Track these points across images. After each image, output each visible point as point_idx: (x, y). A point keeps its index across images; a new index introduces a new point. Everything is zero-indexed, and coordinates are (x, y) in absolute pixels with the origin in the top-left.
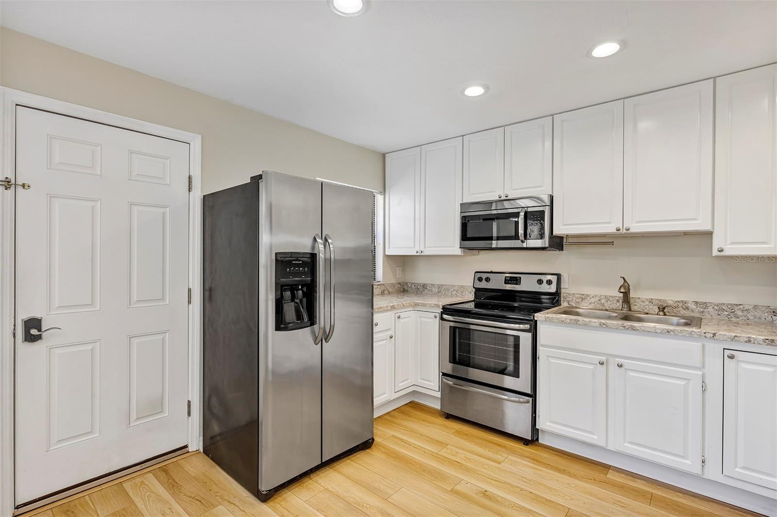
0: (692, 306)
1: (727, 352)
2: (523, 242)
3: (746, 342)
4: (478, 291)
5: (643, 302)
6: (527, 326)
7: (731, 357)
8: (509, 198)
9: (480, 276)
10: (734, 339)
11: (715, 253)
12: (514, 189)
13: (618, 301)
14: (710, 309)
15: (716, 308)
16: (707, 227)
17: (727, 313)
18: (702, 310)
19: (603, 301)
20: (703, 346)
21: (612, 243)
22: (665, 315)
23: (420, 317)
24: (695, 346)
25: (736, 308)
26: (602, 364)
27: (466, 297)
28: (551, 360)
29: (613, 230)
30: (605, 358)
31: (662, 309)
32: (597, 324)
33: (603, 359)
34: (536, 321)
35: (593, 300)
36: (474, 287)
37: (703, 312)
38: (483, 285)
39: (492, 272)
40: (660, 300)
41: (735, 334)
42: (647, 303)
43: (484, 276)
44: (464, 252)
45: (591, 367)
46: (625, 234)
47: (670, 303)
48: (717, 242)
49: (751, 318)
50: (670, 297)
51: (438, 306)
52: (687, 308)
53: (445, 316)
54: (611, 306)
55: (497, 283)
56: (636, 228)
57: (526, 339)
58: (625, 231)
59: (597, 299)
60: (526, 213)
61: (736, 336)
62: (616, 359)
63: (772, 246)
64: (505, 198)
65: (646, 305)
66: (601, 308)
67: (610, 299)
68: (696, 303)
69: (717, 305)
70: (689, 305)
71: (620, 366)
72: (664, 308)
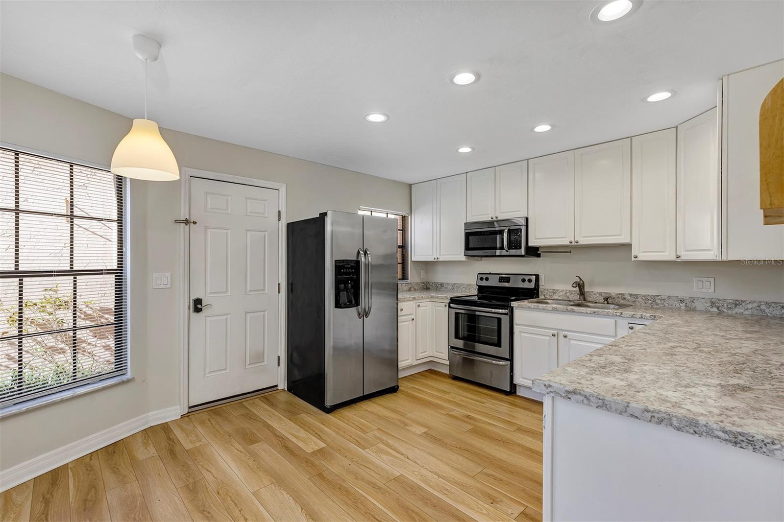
0: (628, 297)
1: (629, 325)
2: (507, 251)
3: (638, 318)
4: (481, 289)
5: (595, 294)
6: (506, 311)
7: (630, 328)
8: (499, 219)
9: (482, 277)
10: (633, 317)
11: (633, 259)
12: (503, 212)
14: (640, 299)
15: (643, 298)
16: (628, 241)
17: (651, 302)
18: (634, 300)
19: (568, 294)
20: (616, 321)
21: (570, 252)
22: (608, 303)
23: (435, 306)
24: (610, 321)
25: (657, 298)
26: (554, 336)
27: (473, 292)
28: (522, 335)
29: (568, 243)
32: (551, 309)
33: (556, 332)
34: (513, 307)
35: (561, 294)
36: (477, 285)
37: (635, 301)
38: (484, 283)
39: (490, 274)
40: (606, 293)
41: (635, 314)
42: (597, 295)
43: (484, 277)
44: (468, 259)
45: (548, 338)
46: (575, 245)
47: (613, 295)
49: (667, 305)
50: (613, 291)
51: (447, 298)
52: (625, 299)
53: (452, 305)
55: (494, 282)
56: (583, 241)
57: (505, 320)
58: (575, 243)
59: (564, 293)
60: (509, 231)
62: (564, 332)
64: (496, 219)
65: (597, 297)
66: (567, 299)
67: (573, 293)
68: (631, 295)
69: (644, 296)
70: (626, 296)
71: (566, 337)
72: (607, 299)
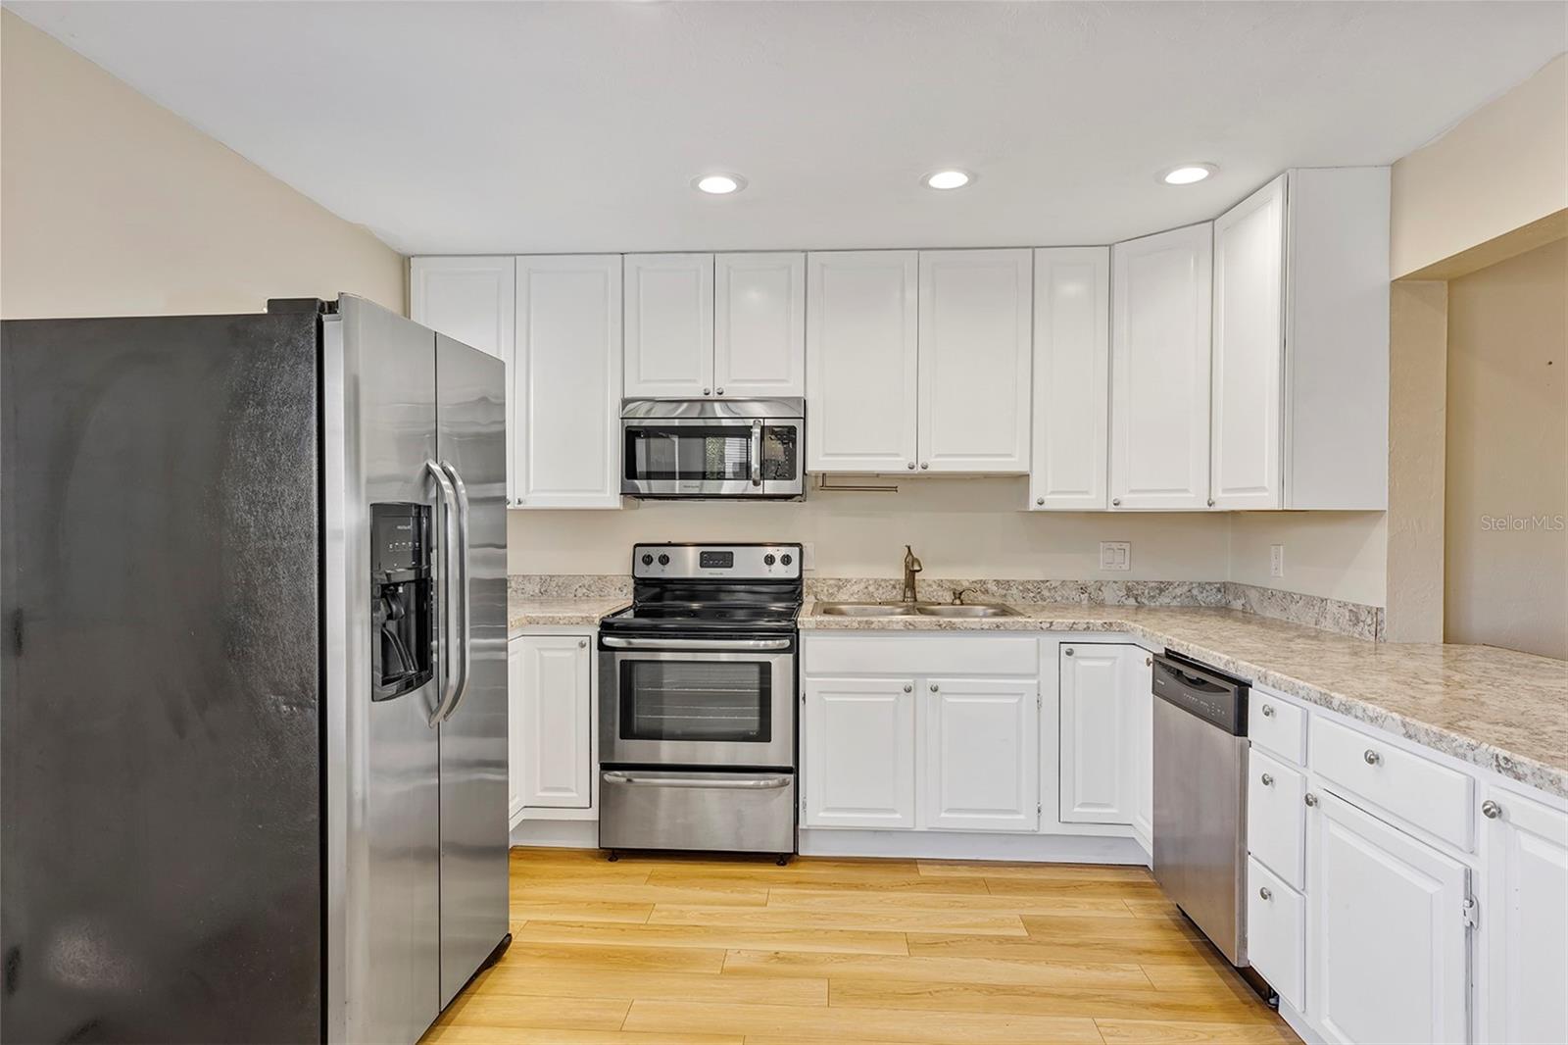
0: (992, 587)
1: (1065, 647)
2: (756, 483)
3: (1085, 629)
4: (641, 584)
5: (930, 585)
6: (786, 643)
7: (1070, 653)
8: (725, 396)
9: (644, 552)
10: (1072, 628)
11: (1033, 506)
12: (735, 381)
13: (894, 587)
14: (1014, 591)
15: (1021, 588)
16: (1023, 468)
17: (1032, 595)
18: (1005, 592)
19: (871, 589)
20: (1038, 640)
21: (895, 489)
22: (962, 604)
23: (539, 649)
24: (1027, 642)
25: (1042, 586)
26: (908, 690)
27: (620, 599)
28: (827, 699)
29: (903, 468)
30: (911, 681)
31: (958, 595)
33: (909, 681)
34: (798, 630)
35: (855, 588)
36: (634, 577)
37: (1005, 596)
38: (655, 571)
39: (670, 544)
40: (952, 582)
41: (1072, 621)
42: (935, 587)
43: (656, 553)
44: (624, 503)
45: (891, 699)
46: (920, 474)
47: (966, 584)
48: (1036, 491)
49: (1059, 599)
50: (965, 576)
51: (588, 620)
52: (986, 591)
53: (609, 641)
54: (884, 597)
55: (687, 565)
56: (938, 465)
57: (780, 665)
58: (920, 469)
59: (863, 585)
60: (763, 428)
61: (1074, 623)
62: (929, 680)
63: (1093, 496)
64: (717, 397)
65: (935, 590)
66: (868, 600)
67: (883, 583)
68: (997, 582)
69: (1022, 584)
70: (989, 586)
71: (935, 690)
72: (961, 594)
